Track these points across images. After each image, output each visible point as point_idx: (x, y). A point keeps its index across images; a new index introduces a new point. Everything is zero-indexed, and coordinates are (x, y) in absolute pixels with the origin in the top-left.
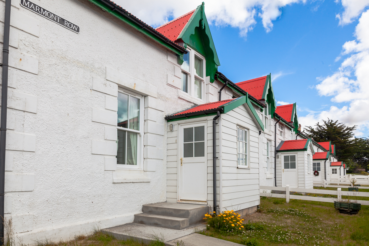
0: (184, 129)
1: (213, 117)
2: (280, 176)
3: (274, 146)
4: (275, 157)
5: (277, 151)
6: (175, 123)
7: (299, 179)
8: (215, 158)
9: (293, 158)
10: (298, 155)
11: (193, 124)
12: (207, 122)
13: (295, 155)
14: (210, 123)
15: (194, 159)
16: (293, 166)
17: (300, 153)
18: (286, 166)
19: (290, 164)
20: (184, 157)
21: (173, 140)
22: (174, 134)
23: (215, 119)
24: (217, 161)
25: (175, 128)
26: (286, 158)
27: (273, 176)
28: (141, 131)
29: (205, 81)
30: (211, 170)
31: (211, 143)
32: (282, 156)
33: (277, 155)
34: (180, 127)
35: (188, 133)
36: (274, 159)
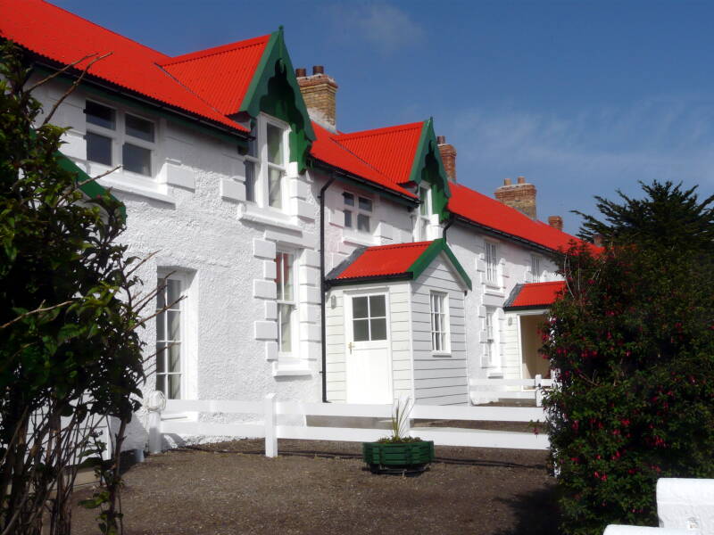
4: (322, 305)
5: (328, 284)
9: (379, 305)
13: (383, 297)
18: (360, 333)
19: (370, 324)
26: (359, 306)
27: (316, 368)
32: (344, 300)
33: (328, 296)
36: (319, 309)
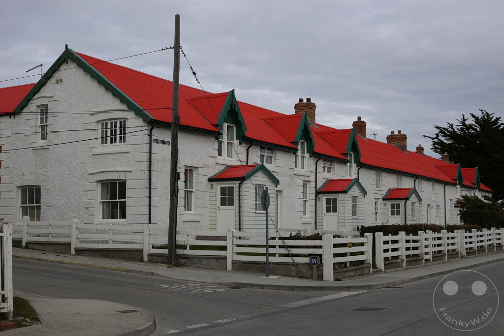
0: (221, 187)
1: (239, 182)
2: (321, 221)
3: (315, 187)
4: (316, 200)
5: (318, 193)
6: (214, 183)
7: (340, 224)
8: (240, 207)
9: (335, 200)
10: (340, 197)
11: (227, 185)
12: (235, 185)
13: (336, 198)
14: (237, 186)
15: (227, 207)
16: (335, 210)
17: (340, 195)
18: (328, 210)
19: (332, 207)
20: (221, 205)
21: (214, 194)
22: (214, 190)
23: (240, 184)
24: (241, 209)
25: (214, 186)
26: (328, 201)
27: (314, 221)
28: (194, 190)
29: (235, 144)
30: (237, 214)
31: (237, 198)
32: (323, 198)
33: (318, 197)
34: (218, 186)
35: (223, 190)
36: (314, 201)
